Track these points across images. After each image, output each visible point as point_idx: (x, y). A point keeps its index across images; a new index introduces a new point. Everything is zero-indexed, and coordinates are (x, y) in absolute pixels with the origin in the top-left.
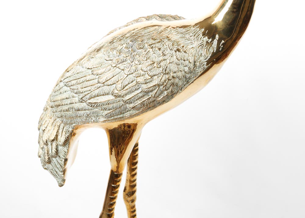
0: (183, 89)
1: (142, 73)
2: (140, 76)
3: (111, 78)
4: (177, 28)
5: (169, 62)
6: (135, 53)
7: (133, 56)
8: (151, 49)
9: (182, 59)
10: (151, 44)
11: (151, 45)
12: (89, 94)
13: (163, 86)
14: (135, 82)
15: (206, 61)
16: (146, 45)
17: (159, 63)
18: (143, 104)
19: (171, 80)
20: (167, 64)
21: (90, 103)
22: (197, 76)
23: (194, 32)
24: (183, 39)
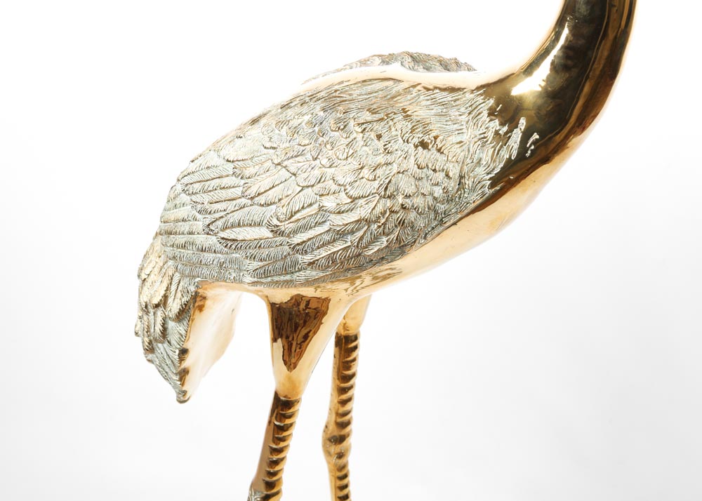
0: (428, 236)
1: (334, 187)
2: (328, 194)
3: (268, 190)
4: (435, 92)
5: (395, 171)
6: (325, 139)
7: (320, 145)
8: (361, 135)
9: (430, 167)
10: (363, 121)
11: (363, 124)
12: (222, 217)
13: (379, 224)
14: (316, 206)
15: (490, 179)
16: (352, 123)
17: (374, 170)
18: (332, 258)
19: (397, 212)
20: (392, 174)
21: (223, 238)
22: (466, 212)
23: (470, 104)
24: (443, 119)
